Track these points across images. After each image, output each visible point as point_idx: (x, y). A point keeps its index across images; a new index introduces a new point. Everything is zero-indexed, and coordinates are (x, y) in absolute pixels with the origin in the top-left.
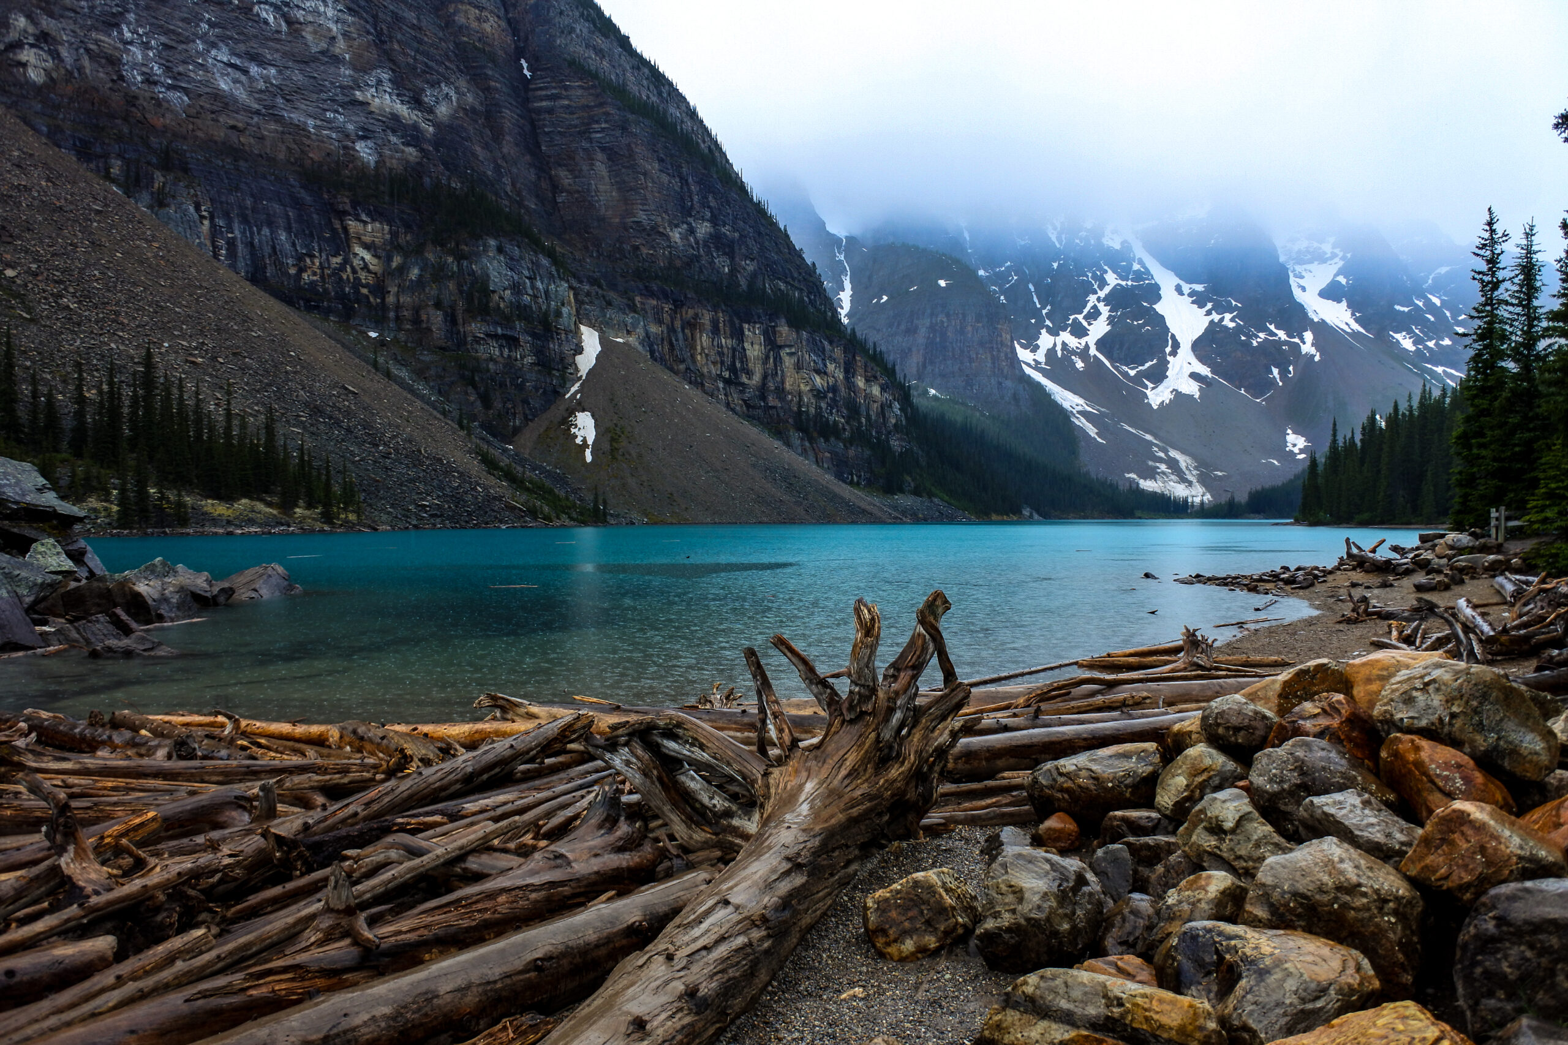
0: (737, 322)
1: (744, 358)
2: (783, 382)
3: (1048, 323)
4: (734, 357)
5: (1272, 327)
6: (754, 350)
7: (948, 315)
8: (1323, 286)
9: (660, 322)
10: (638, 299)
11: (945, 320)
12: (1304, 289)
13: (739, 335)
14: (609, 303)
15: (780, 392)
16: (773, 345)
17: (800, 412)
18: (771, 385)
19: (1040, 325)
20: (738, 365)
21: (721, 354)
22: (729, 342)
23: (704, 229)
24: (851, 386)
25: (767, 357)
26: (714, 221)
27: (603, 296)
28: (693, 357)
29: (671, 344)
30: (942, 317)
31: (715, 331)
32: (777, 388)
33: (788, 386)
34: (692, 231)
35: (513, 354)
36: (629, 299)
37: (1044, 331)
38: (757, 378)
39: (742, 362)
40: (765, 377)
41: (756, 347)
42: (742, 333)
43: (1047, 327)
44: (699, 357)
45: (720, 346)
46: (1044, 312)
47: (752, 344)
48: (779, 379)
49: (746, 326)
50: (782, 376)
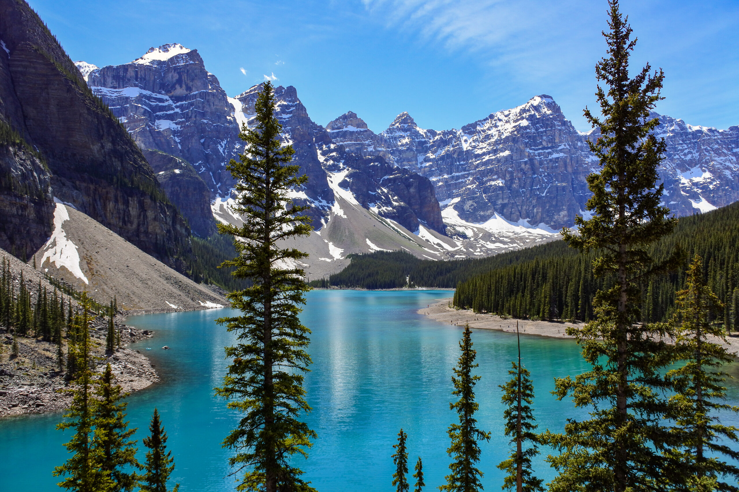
0: (126, 196)
1: (129, 215)
2: (147, 228)
3: (219, 191)
4: (124, 214)
5: (320, 198)
6: (134, 211)
7: (180, 187)
8: (340, 181)
9: (88, 195)
10: (78, 183)
11: (179, 189)
12: (332, 182)
13: (126, 203)
14: (64, 184)
15: (146, 233)
16: (142, 208)
17: (156, 243)
18: (142, 229)
19: (215, 192)
20: (126, 219)
21: (119, 213)
22: (122, 207)
23: (109, 146)
24: (175, 229)
25: (140, 215)
26: (113, 142)
27: (61, 180)
28: (105, 214)
29: (94, 207)
30: (177, 188)
31: (116, 201)
32: (145, 231)
33: (150, 230)
34: (103, 147)
35: (24, 213)
36: (73, 183)
37: (218, 195)
38: (135, 226)
39: (128, 218)
40: (139, 225)
41: (135, 210)
42: (128, 202)
43: (219, 193)
44: (108, 215)
45: (118, 209)
46: (218, 186)
47: (133, 208)
48: (145, 226)
49: (130, 198)
50: (147, 225)
